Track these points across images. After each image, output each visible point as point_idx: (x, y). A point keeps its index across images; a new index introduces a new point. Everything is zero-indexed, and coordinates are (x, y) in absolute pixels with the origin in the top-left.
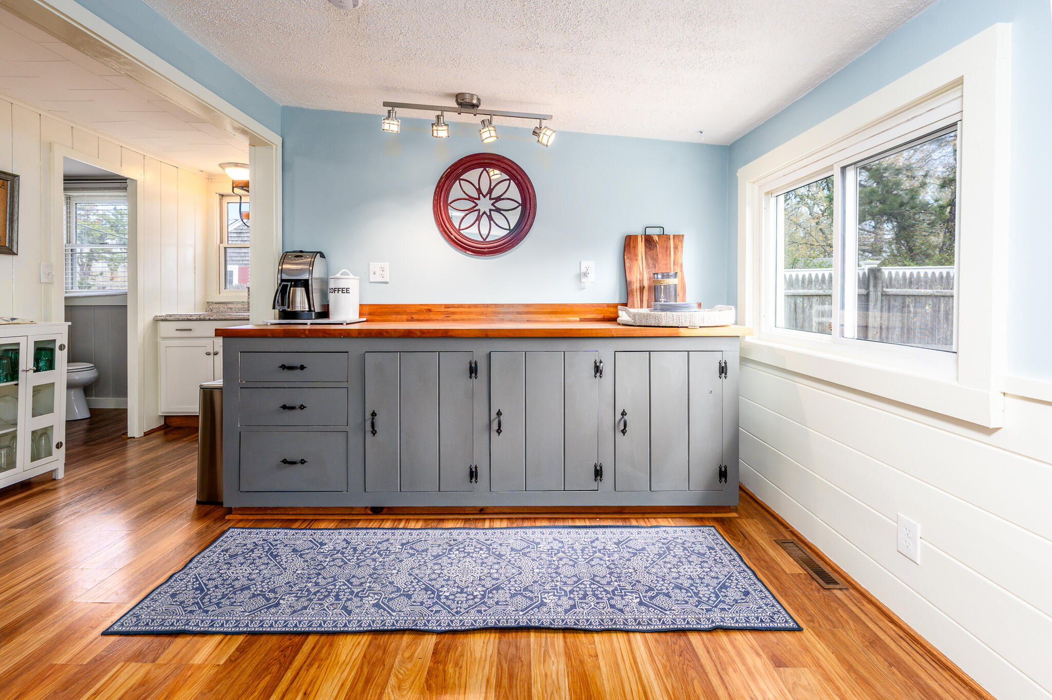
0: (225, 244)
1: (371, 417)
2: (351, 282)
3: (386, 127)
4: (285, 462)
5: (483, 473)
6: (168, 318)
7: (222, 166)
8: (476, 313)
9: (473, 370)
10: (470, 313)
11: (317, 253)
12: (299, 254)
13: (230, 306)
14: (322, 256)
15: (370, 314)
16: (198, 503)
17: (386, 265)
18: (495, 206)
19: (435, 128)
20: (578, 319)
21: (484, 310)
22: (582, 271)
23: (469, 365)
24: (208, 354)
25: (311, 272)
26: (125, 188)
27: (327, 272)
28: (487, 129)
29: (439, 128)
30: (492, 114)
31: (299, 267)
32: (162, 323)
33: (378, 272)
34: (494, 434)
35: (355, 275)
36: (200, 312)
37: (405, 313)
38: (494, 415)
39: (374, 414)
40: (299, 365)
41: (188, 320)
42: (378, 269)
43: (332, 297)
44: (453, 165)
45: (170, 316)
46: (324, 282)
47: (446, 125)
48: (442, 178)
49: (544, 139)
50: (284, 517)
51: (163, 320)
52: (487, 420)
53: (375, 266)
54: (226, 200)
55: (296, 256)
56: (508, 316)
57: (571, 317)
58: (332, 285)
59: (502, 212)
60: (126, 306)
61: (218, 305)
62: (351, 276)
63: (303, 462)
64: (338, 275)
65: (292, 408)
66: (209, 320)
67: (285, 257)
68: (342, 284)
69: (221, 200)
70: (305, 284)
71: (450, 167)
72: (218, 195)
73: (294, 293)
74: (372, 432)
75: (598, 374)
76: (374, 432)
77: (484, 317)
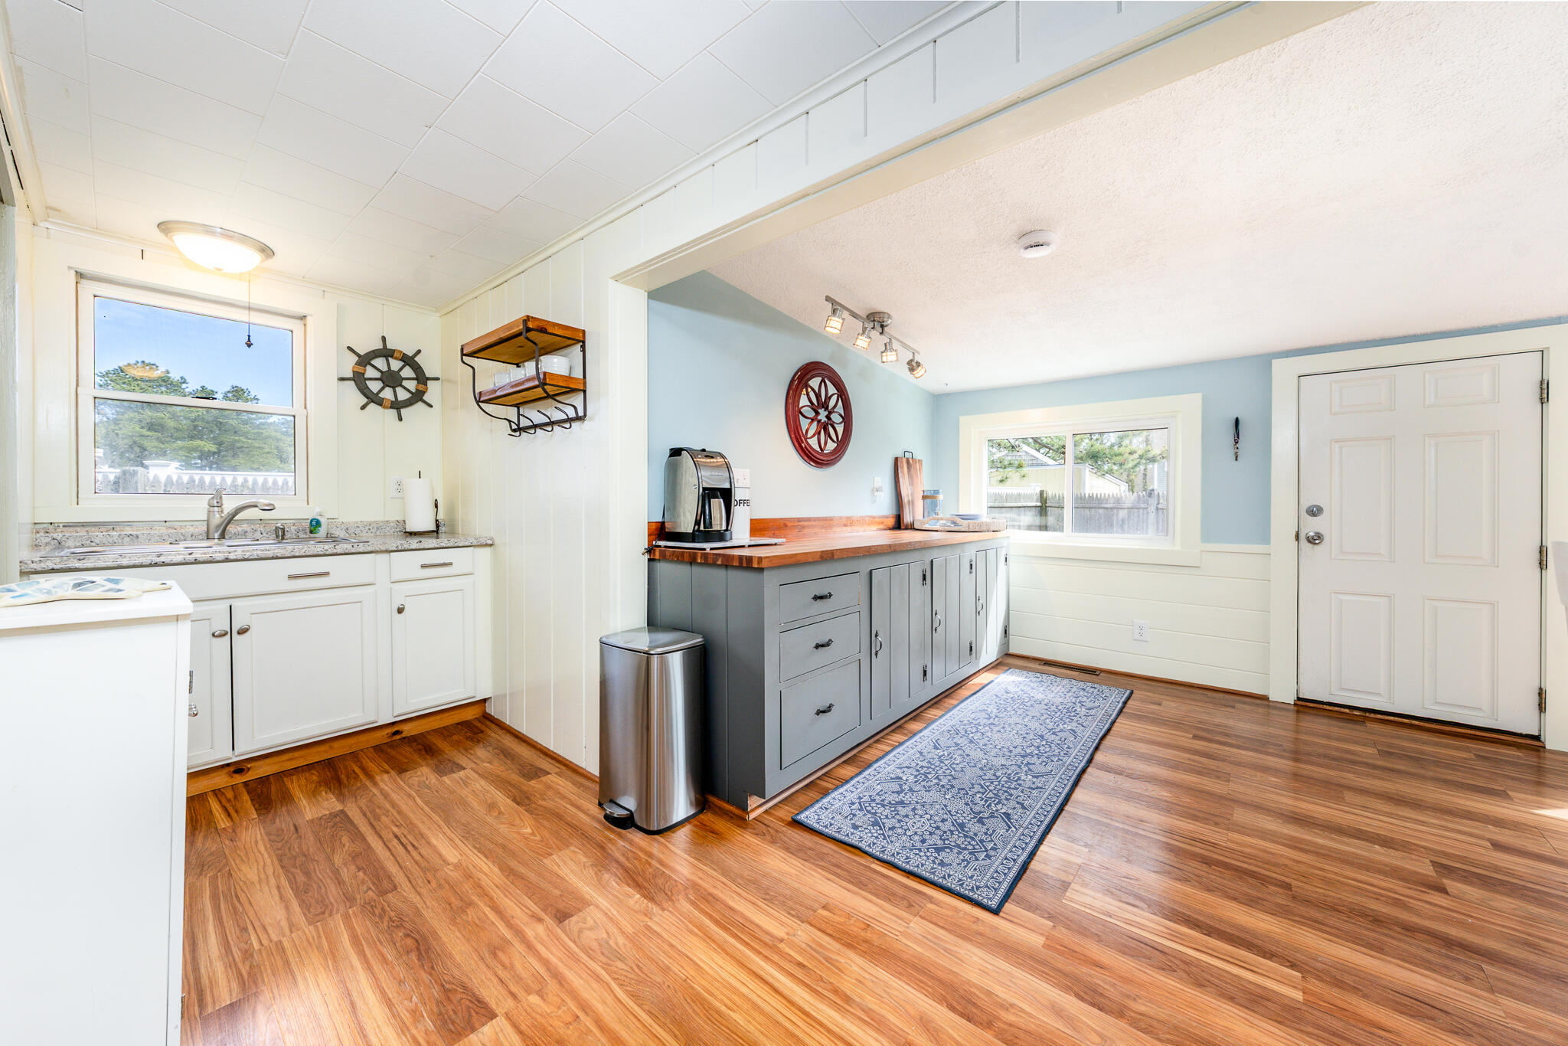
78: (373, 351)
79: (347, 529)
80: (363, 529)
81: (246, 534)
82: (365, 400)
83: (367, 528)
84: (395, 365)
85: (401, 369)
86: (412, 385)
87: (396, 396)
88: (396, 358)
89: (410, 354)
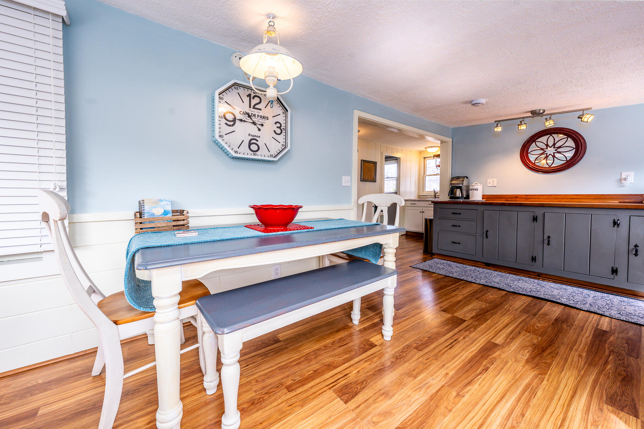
1: (486, 232)
2: (479, 187)
3: (496, 130)
4: (453, 242)
5: (539, 259)
7: (425, 148)
8: (544, 199)
9: (535, 219)
10: (540, 198)
11: (465, 177)
12: (458, 178)
14: (467, 178)
15: (487, 198)
16: (423, 252)
17: (495, 180)
18: (557, 151)
19: (519, 126)
20: (618, 202)
21: (548, 197)
22: (622, 177)
23: (533, 217)
24: (421, 212)
25: (463, 184)
27: (469, 183)
28: (548, 122)
29: (521, 126)
30: (551, 114)
31: (458, 182)
33: (491, 183)
34: (546, 245)
35: (480, 184)
36: (416, 199)
37: (504, 198)
38: (546, 237)
39: (487, 231)
40: (458, 213)
41: (414, 201)
42: (491, 181)
43: (471, 192)
44: (531, 136)
45: (409, 199)
46: (468, 187)
47: (525, 124)
48: (525, 142)
49: (585, 119)
50: (452, 260)
52: (542, 239)
53: (489, 180)
55: (457, 179)
56: (564, 200)
57: (612, 201)
58: (471, 188)
59: (561, 153)
62: (479, 184)
63: (459, 243)
64: (473, 184)
65: (456, 226)
66: (421, 201)
67: (452, 179)
68: (475, 187)
70: (460, 188)
71: (530, 137)
73: (456, 191)
74: (486, 237)
75: (616, 226)
76: (487, 237)
77: (548, 200)
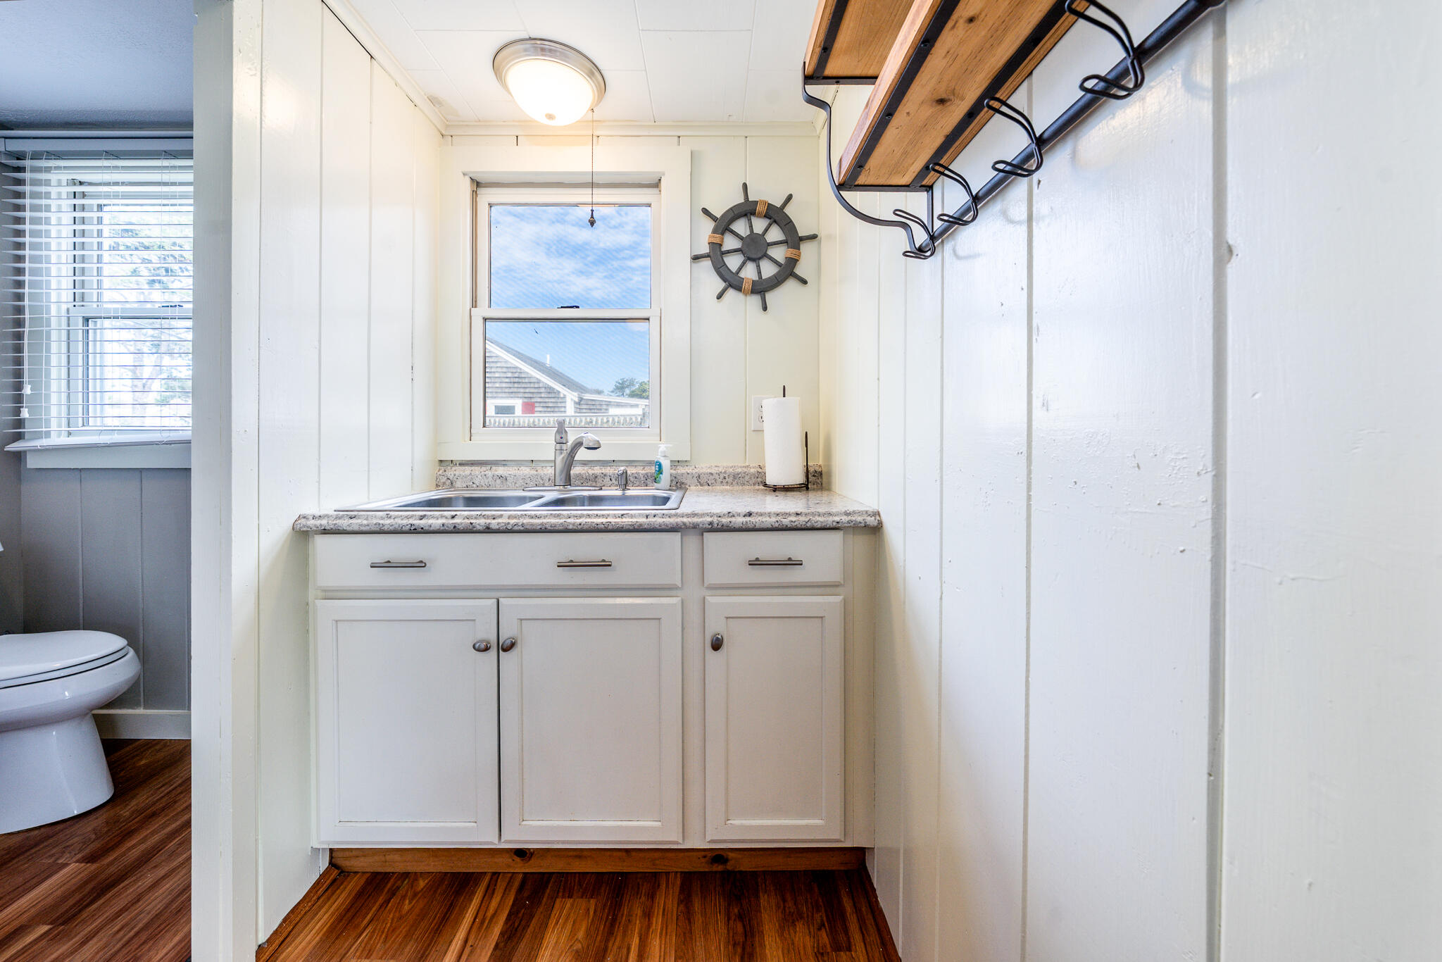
0: (483, 310)
6: (344, 523)
13: (501, 471)
26: (188, 154)
32: (321, 542)
51: (325, 532)
54: (486, 196)
60: (188, 471)
61: (467, 470)
69: (474, 194)
72: (468, 181)
78: (731, 209)
79: (699, 476)
80: (717, 477)
81: (597, 479)
82: (722, 285)
83: (722, 476)
84: (759, 225)
85: (766, 230)
86: (779, 253)
87: (759, 273)
88: (759, 216)
89: (778, 203)
